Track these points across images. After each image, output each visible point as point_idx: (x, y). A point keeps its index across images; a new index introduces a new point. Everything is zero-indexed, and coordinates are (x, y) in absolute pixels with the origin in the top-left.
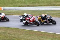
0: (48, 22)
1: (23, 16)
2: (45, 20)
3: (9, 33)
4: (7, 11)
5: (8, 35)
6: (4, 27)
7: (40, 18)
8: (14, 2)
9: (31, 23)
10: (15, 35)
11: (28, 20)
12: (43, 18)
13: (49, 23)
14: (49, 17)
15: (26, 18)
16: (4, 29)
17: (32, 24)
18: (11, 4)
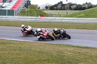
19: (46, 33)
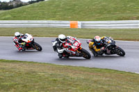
0: (109, 52)
1: (57, 40)
2: (103, 48)
3: (95, 82)
4: (90, 30)
5: (94, 85)
6: (84, 67)
7: (93, 43)
8: (106, 10)
9: (74, 53)
10: (109, 85)
11: (67, 47)
12: (98, 44)
13: (112, 54)
14: (110, 41)
15: (65, 44)
16: (84, 71)
17: (75, 55)
18: (99, 13)
19: (76, 44)
